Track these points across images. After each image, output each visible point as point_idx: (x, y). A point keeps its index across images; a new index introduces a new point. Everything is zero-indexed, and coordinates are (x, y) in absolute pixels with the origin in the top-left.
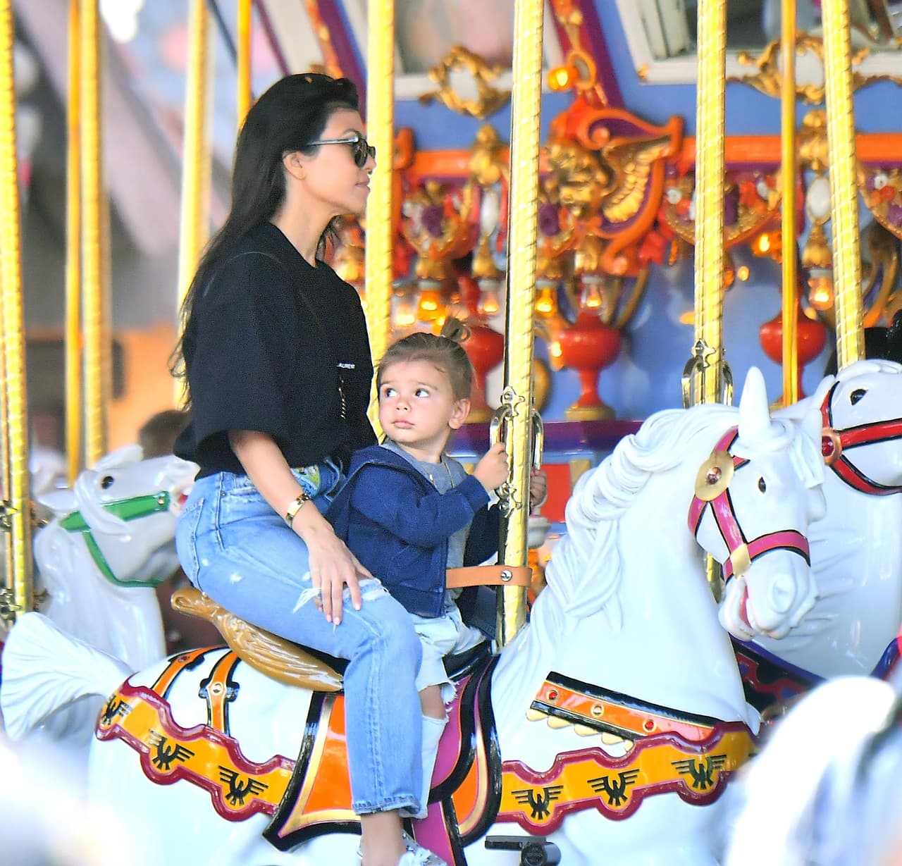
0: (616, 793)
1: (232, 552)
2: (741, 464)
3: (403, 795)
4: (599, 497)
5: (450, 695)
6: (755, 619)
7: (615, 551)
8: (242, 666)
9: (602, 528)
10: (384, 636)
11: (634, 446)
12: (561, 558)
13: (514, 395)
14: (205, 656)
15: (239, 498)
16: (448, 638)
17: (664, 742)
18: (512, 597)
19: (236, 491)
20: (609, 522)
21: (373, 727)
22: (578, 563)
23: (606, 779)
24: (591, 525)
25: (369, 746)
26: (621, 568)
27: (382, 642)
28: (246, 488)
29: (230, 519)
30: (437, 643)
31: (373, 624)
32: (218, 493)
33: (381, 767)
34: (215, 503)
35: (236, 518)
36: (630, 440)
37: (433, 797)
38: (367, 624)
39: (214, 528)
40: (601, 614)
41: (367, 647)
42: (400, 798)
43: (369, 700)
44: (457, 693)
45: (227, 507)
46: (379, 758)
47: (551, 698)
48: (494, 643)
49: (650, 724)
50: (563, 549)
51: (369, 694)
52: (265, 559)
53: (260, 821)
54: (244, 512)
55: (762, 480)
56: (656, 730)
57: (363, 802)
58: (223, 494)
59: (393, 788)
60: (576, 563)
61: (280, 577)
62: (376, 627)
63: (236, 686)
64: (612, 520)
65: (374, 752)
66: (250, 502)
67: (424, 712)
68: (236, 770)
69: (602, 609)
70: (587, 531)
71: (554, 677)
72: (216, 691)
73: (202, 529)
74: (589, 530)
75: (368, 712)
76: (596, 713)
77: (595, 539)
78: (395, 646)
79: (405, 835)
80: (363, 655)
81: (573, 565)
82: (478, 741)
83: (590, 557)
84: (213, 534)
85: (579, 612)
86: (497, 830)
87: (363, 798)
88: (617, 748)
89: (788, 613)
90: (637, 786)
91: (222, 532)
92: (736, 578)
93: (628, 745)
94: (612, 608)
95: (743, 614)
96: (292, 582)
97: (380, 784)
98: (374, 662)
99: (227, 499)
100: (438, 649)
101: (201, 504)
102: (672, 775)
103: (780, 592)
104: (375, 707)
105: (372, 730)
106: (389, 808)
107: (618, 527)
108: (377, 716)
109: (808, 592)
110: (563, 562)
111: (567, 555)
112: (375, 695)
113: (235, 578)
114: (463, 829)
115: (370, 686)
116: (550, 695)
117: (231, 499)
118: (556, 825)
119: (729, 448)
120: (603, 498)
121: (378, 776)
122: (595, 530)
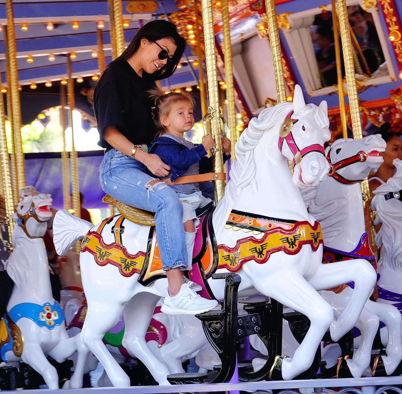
0: (260, 253)
1: (114, 177)
2: (295, 121)
3: (180, 262)
4: (245, 143)
5: (197, 223)
6: (305, 180)
7: (253, 162)
8: (125, 220)
9: (248, 154)
10: (166, 202)
11: (256, 121)
12: (234, 167)
13: (212, 109)
14: (114, 218)
15: (117, 159)
16: (196, 201)
17: (276, 231)
18: (218, 184)
19: (116, 156)
20: (250, 151)
21: (165, 237)
22: (240, 168)
23: (256, 248)
24: (243, 154)
25: (165, 244)
26: (255, 168)
27: (165, 205)
28: (119, 155)
29: (114, 167)
30: (192, 204)
31: (162, 198)
32: (110, 158)
33: (170, 252)
34: (109, 162)
35: (116, 166)
36: (254, 119)
37: (194, 261)
38: (160, 198)
39: (108, 170)
40: (250, 185)
41: (160, 207)
42: (179, 263)
43: (163, 227)
44: (200, 222)
45: (113, 162)
46: (169, 249)
47: (233, 219)
48: (214, 202)
49: (270, 225)
50: (235, 164)
51: (163, 225)
52: (125, 179)
53: (136, 276)
54: (119, 163)
55: (303, 127)
56: (273, 227)
57: (165, 266)
58: (112, 158)
59: (175, 259)
60: (239, 168)
61: (130, 185)
62: (163, 199)
63: (123, 227)
64: (251, 150)
65: (167, 246)
66: (121, 160)
67: (185, 231)
68: (126, 258)
69: (250, 184)
70: (242, 156)
71: (234, 211)
72: (117, 230)
73: (105, 171)
74: (243, 155)
75: (163, 232)
76: (250, 223)
77: (245, 158)
78: (171, 205)
79: (184, 277)
80: (159, 210)
81: (239, 169)
82: (209, 239)
83: (244, 165)
84: (108, 172)
85: (241, 186)
86: (219, 271)
87: (165, 264)
88: (259, 236)
89: (318, 175)
90: (267, 250)
91: (111, 172)
92: (297, 165)
93: (263, 234)
94: (253, 183)
95: (301, 178)
96: (134, 186)
97: (171, 258)
98: (163, 213)
99: (113, 159)
100: (193, 206)
101: (105, 162)
102: (281, 244)
103: (314, 168)
104: (165, 229)
105: (166, 239)
106: (175, 267)
107: (253, 153)
108: (166, 232)
109: (325, 167)
110: (235, 169)
111: (236, 166)
112: (165, 225)
113: (115, 187)
114: (206, 272)
115: (163, 222)
116: (233, 218)
117: (114, 159)
118: (240, 268)
119: (290, 117)
120: (246, 142)
121: (170, 256)
122: (245, 155)
